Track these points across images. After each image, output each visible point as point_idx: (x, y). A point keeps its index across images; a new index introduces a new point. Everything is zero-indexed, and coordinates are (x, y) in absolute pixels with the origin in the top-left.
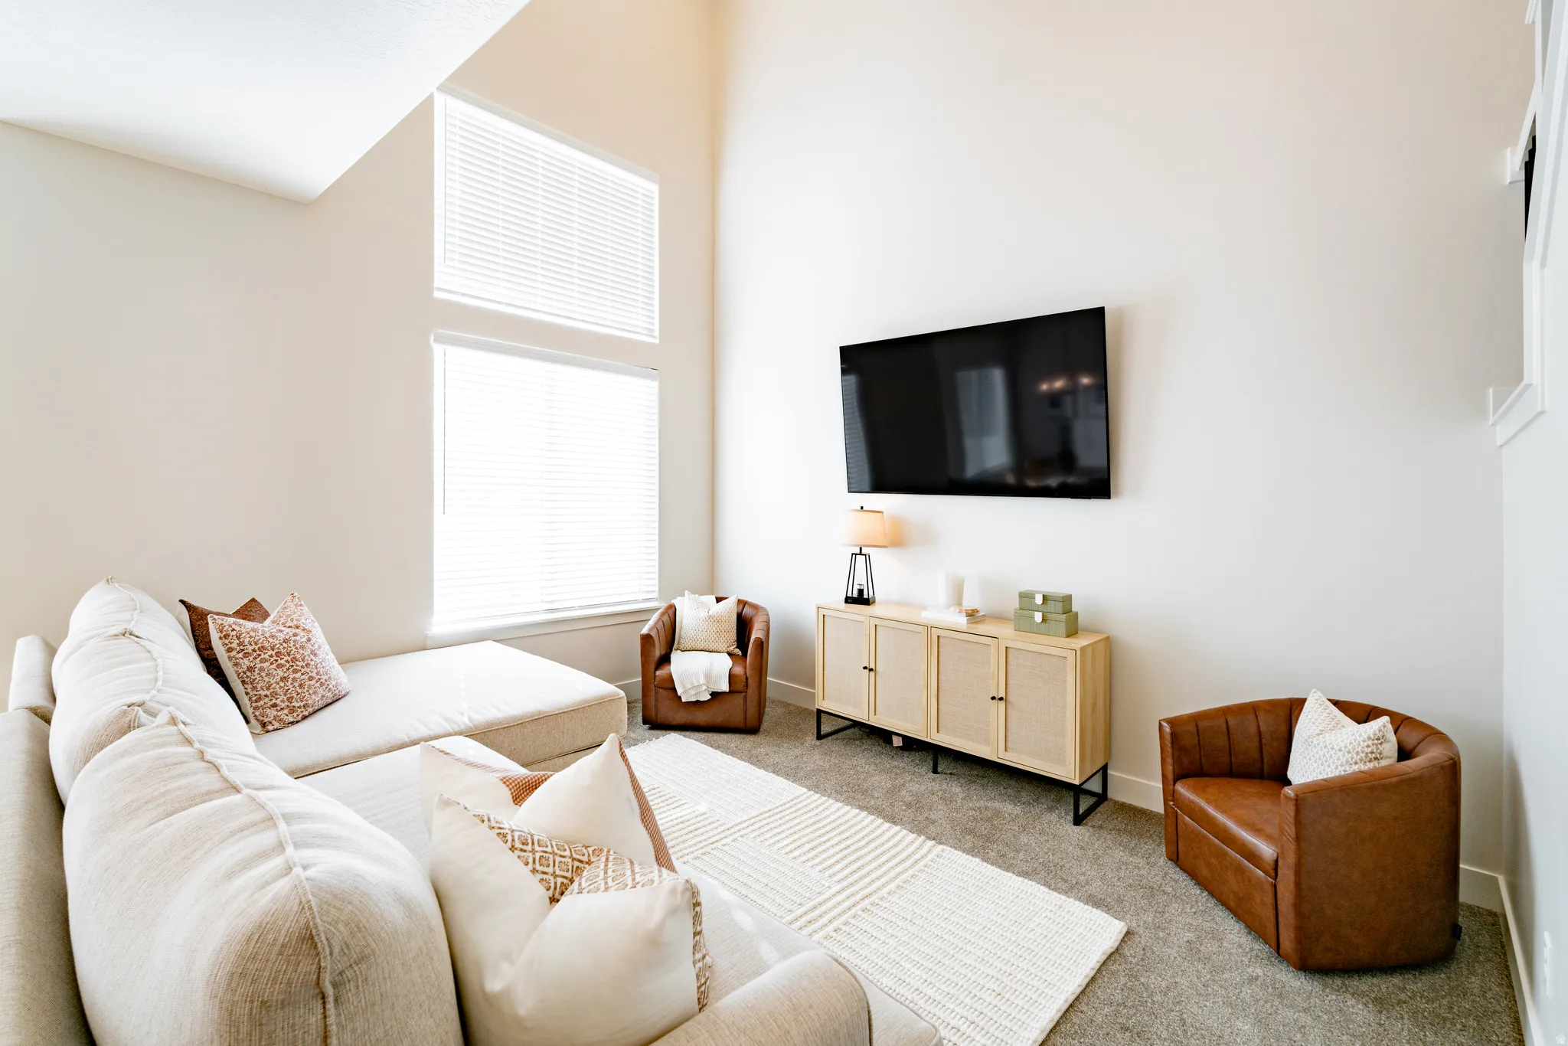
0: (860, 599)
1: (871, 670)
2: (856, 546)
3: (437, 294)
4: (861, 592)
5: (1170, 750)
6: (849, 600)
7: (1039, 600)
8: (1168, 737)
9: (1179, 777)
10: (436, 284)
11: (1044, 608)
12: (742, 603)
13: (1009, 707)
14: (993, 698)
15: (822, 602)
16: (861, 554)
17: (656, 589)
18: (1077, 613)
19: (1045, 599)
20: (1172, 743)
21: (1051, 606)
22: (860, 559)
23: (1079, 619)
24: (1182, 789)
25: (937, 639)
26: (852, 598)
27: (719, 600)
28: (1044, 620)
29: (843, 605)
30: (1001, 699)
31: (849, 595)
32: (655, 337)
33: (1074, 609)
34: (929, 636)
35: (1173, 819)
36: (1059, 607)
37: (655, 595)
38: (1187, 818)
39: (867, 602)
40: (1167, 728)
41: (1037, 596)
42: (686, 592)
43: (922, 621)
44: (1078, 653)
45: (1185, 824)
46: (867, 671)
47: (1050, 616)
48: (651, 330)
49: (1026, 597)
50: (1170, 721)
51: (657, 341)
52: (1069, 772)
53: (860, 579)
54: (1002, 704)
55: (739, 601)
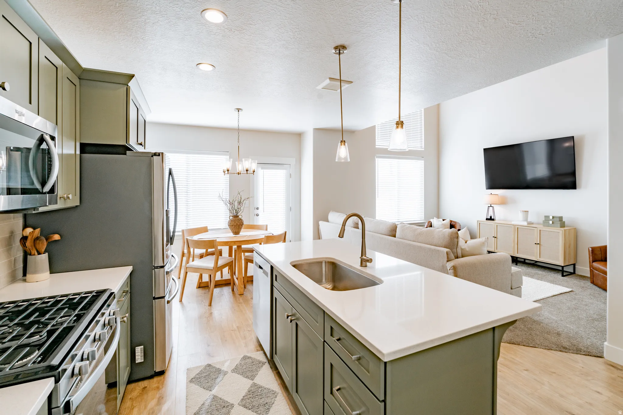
0: (491, 219)
1: (496, 237)
2: (489, 204)
3: (376, 147)
4: (491, 217)
5: (591, 254)
6: (487, 219)
7: (551, 218)
8: (591, 251)
9: (593, 261)
10: (376, 144)
11: (553, 220)
12: (451, 221)
13: (541, 246)
14: (536, 244)
15: (479, 219)
16: (491, 206)
17: (423, 217)
18: (564, 222)
19: (553, 217)
20: (592, 253)
21: (555, 219)
22: (491, 208)
23: (565, 223)
24: (596, 264)
25: (517, 229)
26: (488, 219)
27: (443, 220)
28: (553, 223)
29: (485, 220)
30: (538, 244)
31: (487, 218)
32: (423, 148)
33: (564, 220)
34: (514, 228)
35: (592, 272)
36: (558, 220)
37: (423, 219)
38: (595, 271)
39: (493, 220)
40: (590, 249)
41: (550, 217)
42: (435, 218)
43: (512, 224)
44: (563, 231)
45: (595, 273)
46: (494, 238)
47: (554, 222)
48: (422, 147)
49: (547, 217)
50: (592, 248)
51: (423, 149)
52: (560, 261)
53: (491, 214)
54: (538, 245)
55: (450, 221)
